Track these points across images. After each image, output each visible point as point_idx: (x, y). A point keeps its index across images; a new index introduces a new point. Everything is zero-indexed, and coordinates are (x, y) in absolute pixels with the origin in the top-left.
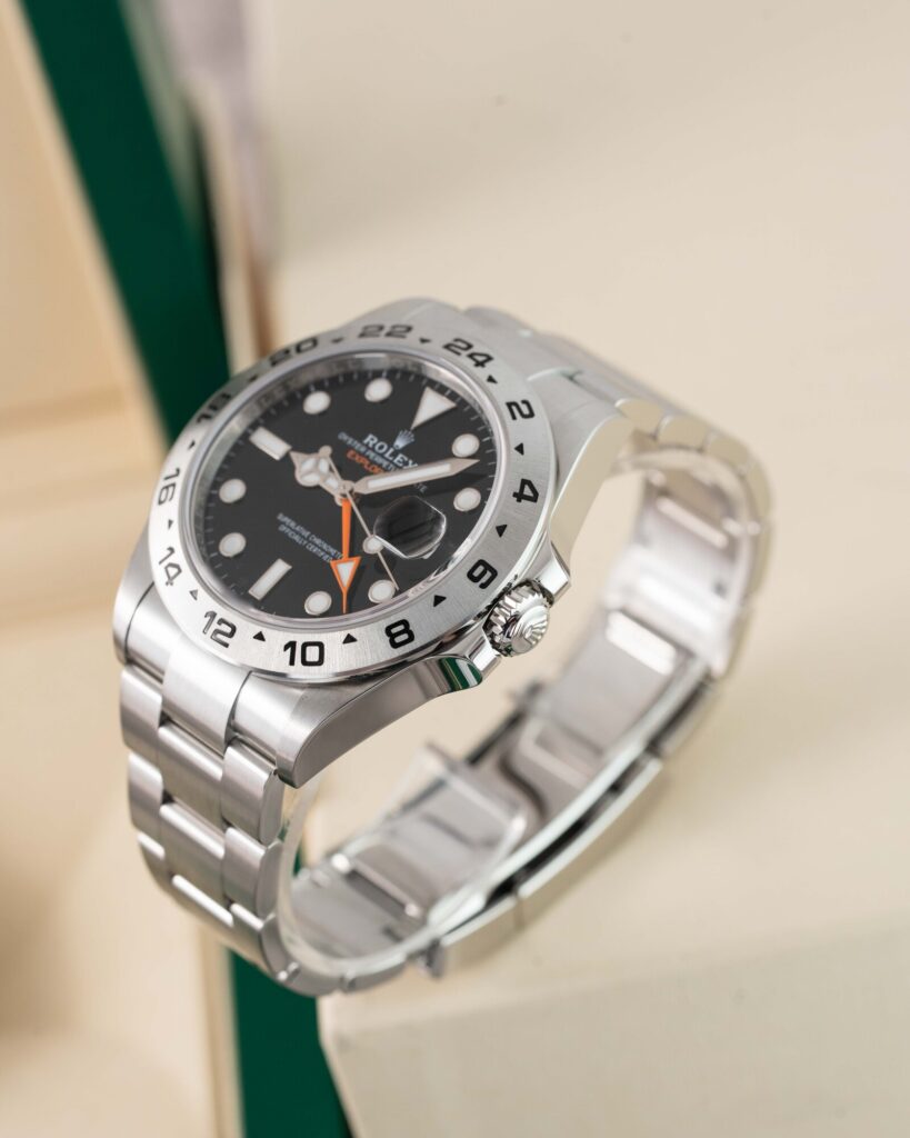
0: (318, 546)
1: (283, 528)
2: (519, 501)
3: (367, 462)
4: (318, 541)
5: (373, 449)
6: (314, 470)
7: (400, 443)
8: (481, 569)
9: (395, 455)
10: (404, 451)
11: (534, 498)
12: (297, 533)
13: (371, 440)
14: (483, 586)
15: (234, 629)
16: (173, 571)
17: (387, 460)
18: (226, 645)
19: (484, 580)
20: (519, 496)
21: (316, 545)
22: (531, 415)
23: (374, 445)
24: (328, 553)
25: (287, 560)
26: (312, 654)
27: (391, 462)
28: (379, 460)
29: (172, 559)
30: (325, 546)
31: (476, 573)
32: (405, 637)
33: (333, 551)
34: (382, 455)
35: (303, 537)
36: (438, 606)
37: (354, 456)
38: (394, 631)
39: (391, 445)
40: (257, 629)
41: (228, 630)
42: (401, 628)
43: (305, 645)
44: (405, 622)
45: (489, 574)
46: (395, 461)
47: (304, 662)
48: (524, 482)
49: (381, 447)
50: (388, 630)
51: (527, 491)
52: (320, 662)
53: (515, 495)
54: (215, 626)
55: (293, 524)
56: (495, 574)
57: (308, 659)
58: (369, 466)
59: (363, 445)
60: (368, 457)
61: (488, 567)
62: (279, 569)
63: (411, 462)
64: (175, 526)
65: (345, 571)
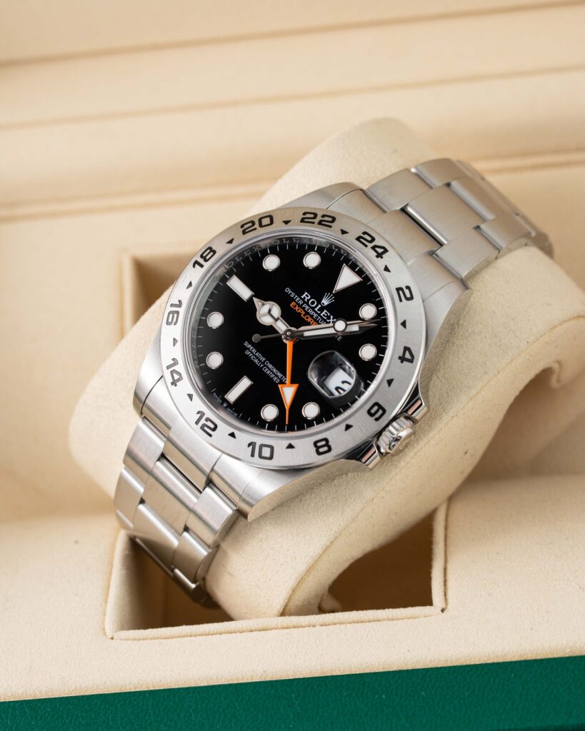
0: (270, 370)
1: (247, 353)
2: (402, 362)
3: (303, 313)
4: (270, 366)
5: (307, 303)
6: (268, 313)
7: (325, 302)
8: (376, 408)
9: (322, 309)
10: (327, 308)
11: (411, 361)
12: (257, 358)
13: (306, 295)
14: (377, 419)
15: (216, 427)
16: (176, 377)
17: (316, 313)
18: (210, 435)
19: (377, 416)
20: (402, 359)
21: (269, 369)
22: (412, 298)
23: (308, 300)
24: (277, 376)
25: (250, 378)
26: (266, 452)
27: (319, 315)
28: (311, 312)
29: (176, 368)
30: (275, 370)
31: (373, 411)
32: (325, 449)
33: (280, 375)
34: (313, 309)
35: (261, 361)
36: (348, 431)
37: (295, 306)
38: (319, 444)
39: (319, 302)
40: (231, 430)
41: (212, 426)
42: (324, 443)
43: (262, 446)
44: (326, 440)
45: (381, 412)
46: (322, 315)
47: (261, 456)
48: (406, 349)
49: (313, 303)
50: (315, 443)
51: (408, 356)
52: (271, 458)
53: (400, 358)
54: (203, 421)
55: (254, 351)
56: (384, 411)
57: (263, 455)
58: (304, 316)
59: (301, 299)
60: (304, 309)
61: (380, 407)
62: (245, 383)
63: (332, 317)
64: (179, 344)
65: (288, 392)
